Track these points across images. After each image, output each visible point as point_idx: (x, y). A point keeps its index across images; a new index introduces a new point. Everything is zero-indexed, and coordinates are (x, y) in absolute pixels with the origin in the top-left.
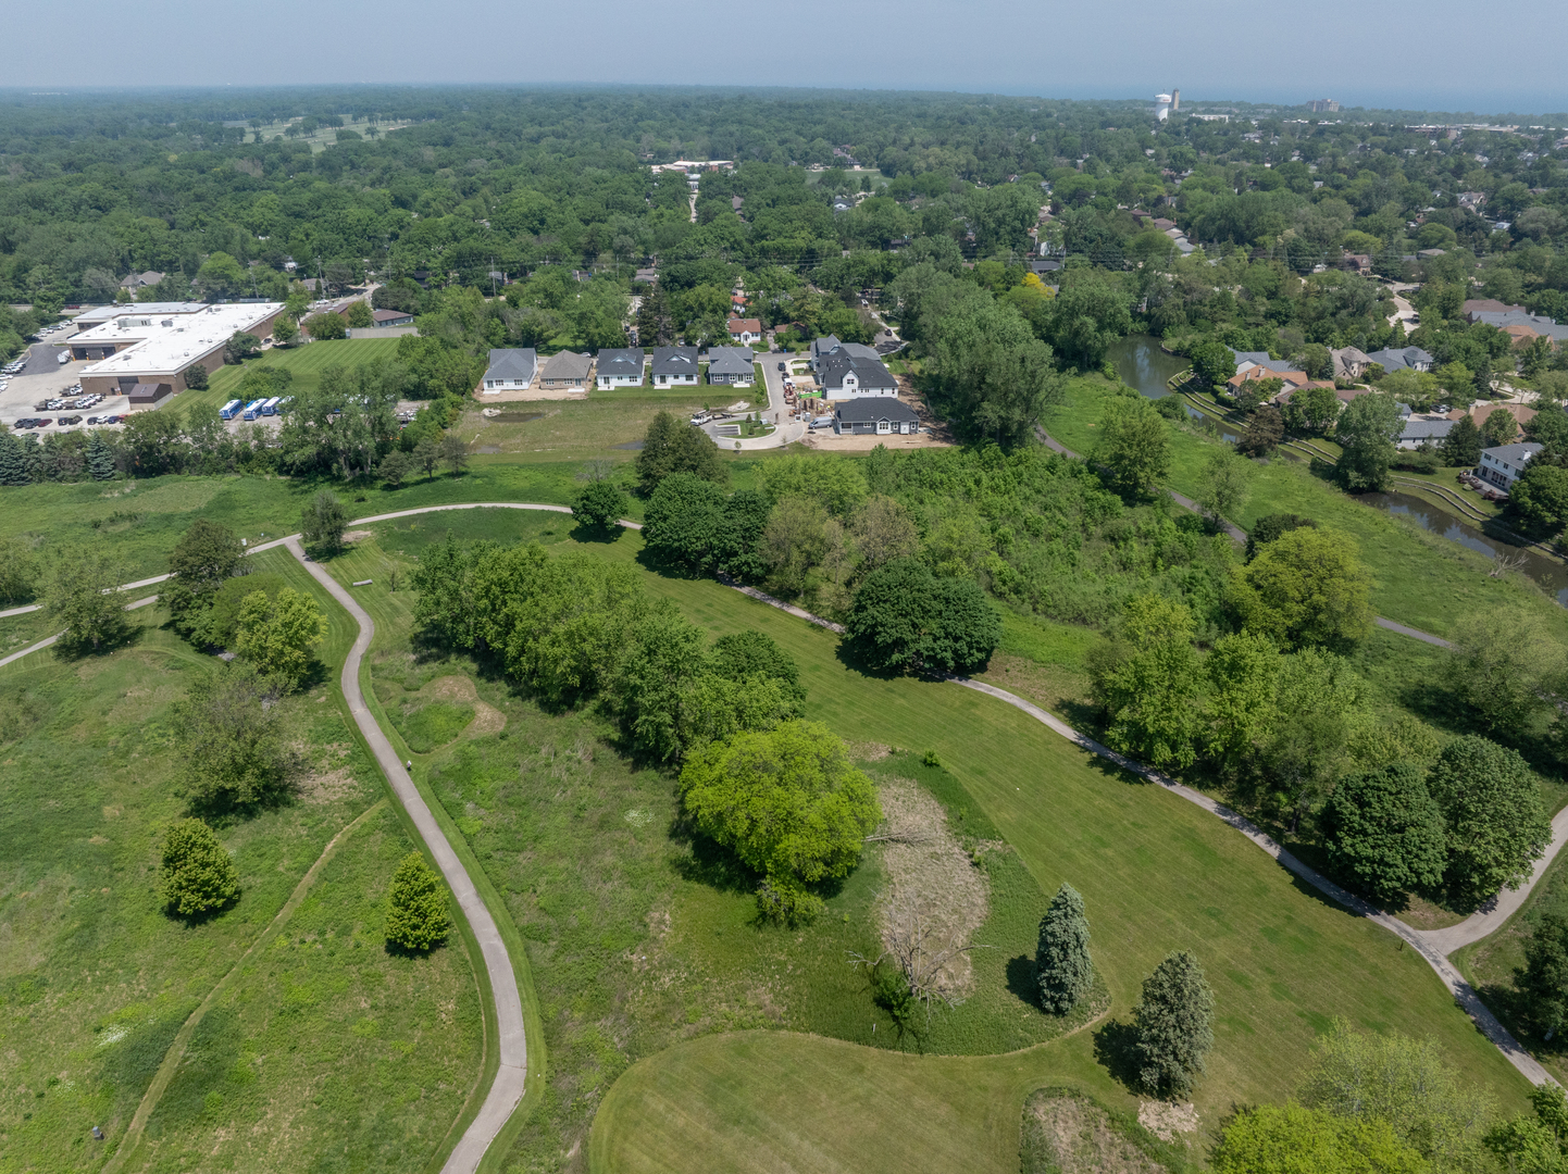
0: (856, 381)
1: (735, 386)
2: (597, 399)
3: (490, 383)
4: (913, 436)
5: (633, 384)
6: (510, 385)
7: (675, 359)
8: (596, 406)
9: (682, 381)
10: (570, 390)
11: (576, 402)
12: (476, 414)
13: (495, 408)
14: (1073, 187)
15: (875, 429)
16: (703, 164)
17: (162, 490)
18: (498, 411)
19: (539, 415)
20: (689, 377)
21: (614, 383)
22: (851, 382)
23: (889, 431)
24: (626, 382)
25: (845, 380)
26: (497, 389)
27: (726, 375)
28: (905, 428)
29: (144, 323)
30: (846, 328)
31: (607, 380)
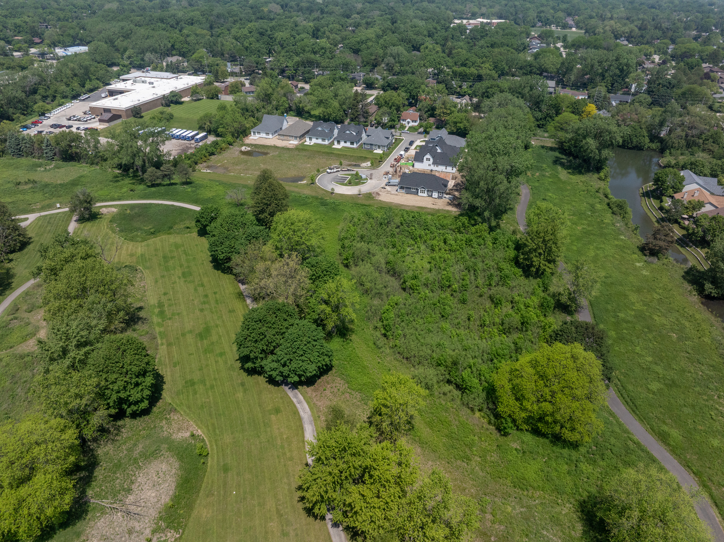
0: (432, 160)
1: (375, 151)
2: (301, 149)
3: (254, 133)
4: (439, 200)
5: (323, 143)
6: (264, 135)
7: (348, 132)
8: (297, 152)
9: (348, 144)
10: (291, 142)
11: (288, 149)
12: (238, 149)
13: (249, 147)
14: (684, 50)
15: (418, 193)
16: (489, 21)
17: (62, 170)
18: (249, 149)
19: (266, 154)
20: (352, 143)
21: (314, 141)
22: (428, 159)
23: (426, 195)
24: (320, 141)
25: (425, 158)
26: (257, 136)
27: (372, 145)
28: (435, 195)
29: (143, 82)
30: (458, 125)
31: (310, 139)
